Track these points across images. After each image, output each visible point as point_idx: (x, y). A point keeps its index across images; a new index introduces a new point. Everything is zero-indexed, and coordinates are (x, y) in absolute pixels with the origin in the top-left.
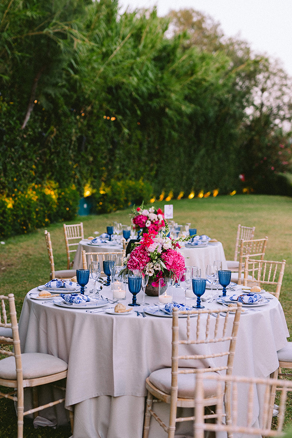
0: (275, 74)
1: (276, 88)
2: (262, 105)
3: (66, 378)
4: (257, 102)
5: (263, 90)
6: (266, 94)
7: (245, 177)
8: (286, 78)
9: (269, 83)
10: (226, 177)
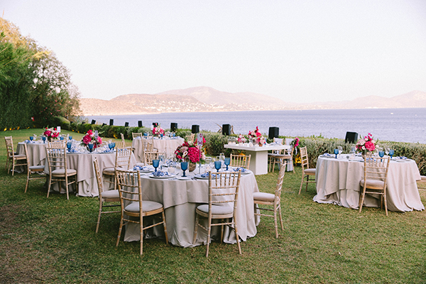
0: (51, 60)
1: (51, 68)
2: (43, 77)
3: (76, 175)
4: (41, 75)
5: (44, 69)
6: (46, 71)
7: (34, 119)
8: (57, 62)
9: (48, 65)
10: (24, 119)
